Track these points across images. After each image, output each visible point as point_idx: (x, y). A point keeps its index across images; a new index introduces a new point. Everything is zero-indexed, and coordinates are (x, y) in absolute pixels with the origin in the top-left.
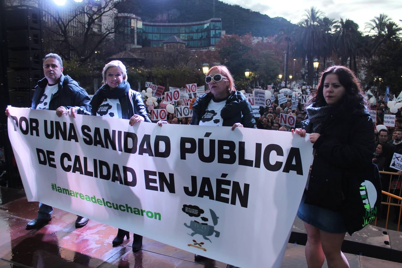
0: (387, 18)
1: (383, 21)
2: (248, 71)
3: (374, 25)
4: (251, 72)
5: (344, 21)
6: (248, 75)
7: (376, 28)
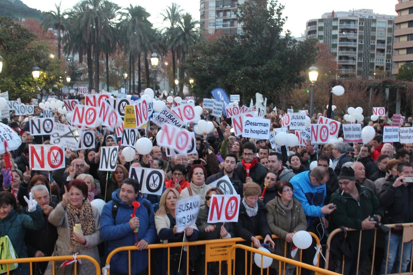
0: (180, 9)
1: (176, 10)
2: (38, 70)
3: (167, 16)
4: (42, 72)
5: (134, 7)
6: (38, 77)
7: (168, 20)
